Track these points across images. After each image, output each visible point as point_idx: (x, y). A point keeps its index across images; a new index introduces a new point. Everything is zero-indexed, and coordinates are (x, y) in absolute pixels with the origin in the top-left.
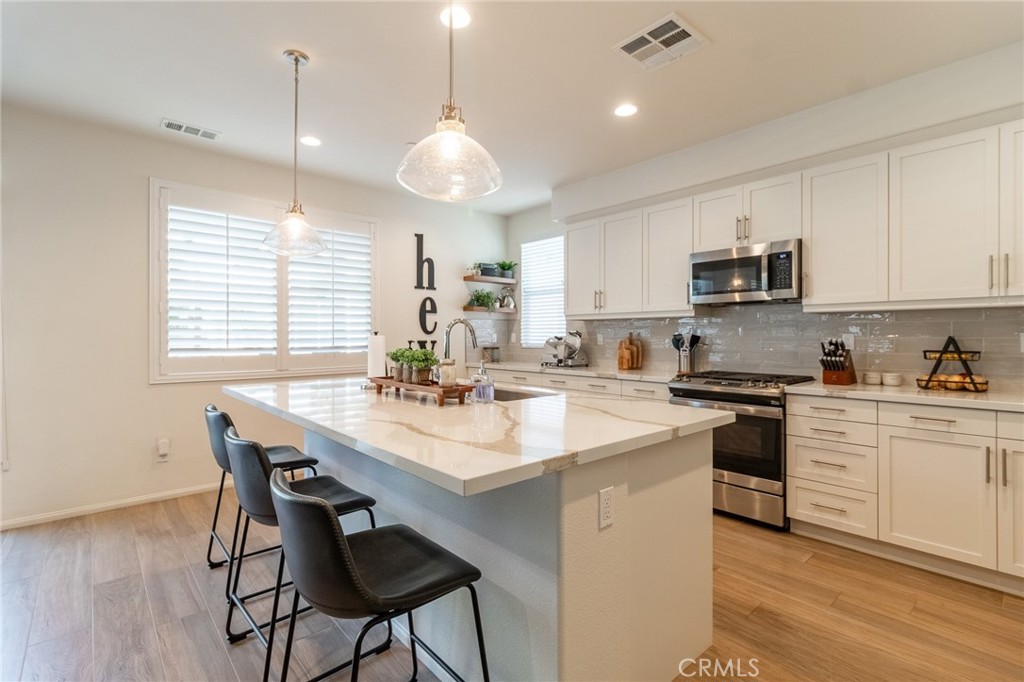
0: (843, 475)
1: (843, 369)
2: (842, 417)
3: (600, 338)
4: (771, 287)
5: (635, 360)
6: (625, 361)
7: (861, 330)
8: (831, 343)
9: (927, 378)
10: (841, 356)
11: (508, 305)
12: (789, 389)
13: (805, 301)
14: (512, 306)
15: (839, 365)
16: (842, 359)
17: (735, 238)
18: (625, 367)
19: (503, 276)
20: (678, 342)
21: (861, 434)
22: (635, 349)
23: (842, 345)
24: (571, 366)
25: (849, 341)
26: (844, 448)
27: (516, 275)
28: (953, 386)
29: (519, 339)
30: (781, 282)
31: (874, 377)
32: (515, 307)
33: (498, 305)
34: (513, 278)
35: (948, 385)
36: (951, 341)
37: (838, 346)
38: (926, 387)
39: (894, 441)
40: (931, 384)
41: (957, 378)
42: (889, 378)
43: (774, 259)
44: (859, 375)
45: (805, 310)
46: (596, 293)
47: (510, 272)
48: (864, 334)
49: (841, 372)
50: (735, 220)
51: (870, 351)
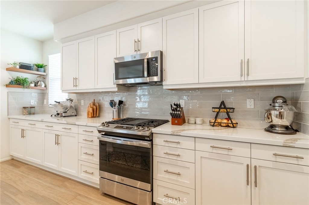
0: (179, 179)
1: (180, 118)
2: (178, 146)
3: (82, 102)
4: (149, 75)
5: (95, 113)
6: (90, 113)
7: (187, 98)
8: (175, 105)
9: (213, 121)
10: (179, 111)
11: (41, 85)
12: (154, 130)
13: (164, 83)
14: (43, 86)
15: (178, 115)
16: (179, 112)
17: (134, 51)
18: (90, 116)
19: (38, 70)
20: (112, 104)
21: (188, 156)
22: (95, 107)
23: (180, 105)
24: (64, 117)
25: (182, 103)
26: (180, 163)
27: (46, 71)
28: (224, 125)
29: (47, 102)
30: (153, 73)
31: (192, 120)
32: (45, 86)
33: (33, 85)
34: (45, 72)
35: (222, 124)
36: (223, 103)
37: (178, 106)
38: (213, 126)
39: (203, 159)
40: (215, 124)
41: (225, 121)
42: (198, 121)
43: (150, 61)
44: (186, 119)
45: (164, 87)
46: (74, 79)
47: (42, 69)
48: (188, 99)
49: (179, 119)
50: (134, 42)
51: (190, 107)
